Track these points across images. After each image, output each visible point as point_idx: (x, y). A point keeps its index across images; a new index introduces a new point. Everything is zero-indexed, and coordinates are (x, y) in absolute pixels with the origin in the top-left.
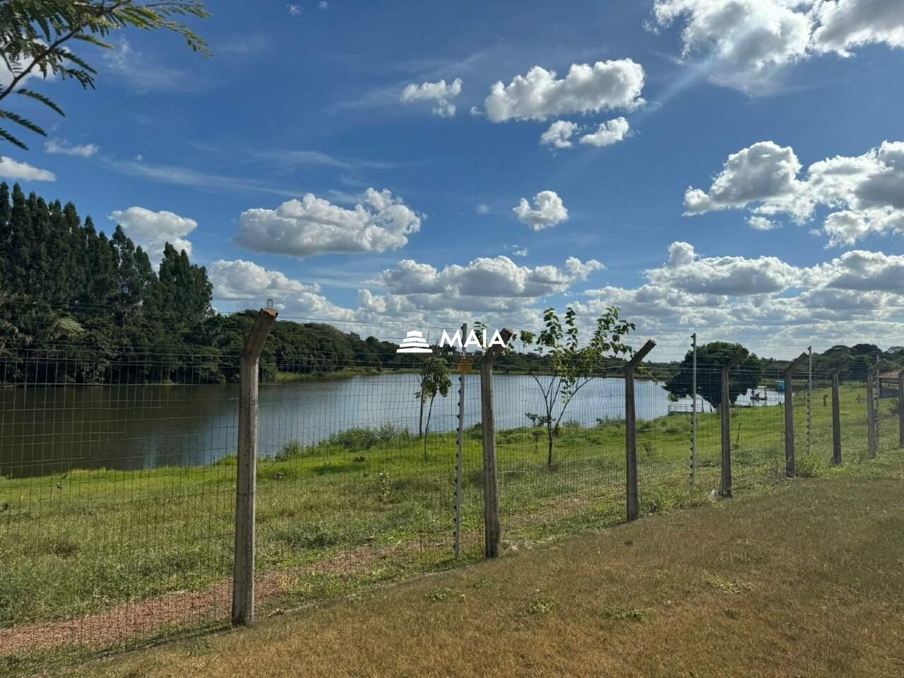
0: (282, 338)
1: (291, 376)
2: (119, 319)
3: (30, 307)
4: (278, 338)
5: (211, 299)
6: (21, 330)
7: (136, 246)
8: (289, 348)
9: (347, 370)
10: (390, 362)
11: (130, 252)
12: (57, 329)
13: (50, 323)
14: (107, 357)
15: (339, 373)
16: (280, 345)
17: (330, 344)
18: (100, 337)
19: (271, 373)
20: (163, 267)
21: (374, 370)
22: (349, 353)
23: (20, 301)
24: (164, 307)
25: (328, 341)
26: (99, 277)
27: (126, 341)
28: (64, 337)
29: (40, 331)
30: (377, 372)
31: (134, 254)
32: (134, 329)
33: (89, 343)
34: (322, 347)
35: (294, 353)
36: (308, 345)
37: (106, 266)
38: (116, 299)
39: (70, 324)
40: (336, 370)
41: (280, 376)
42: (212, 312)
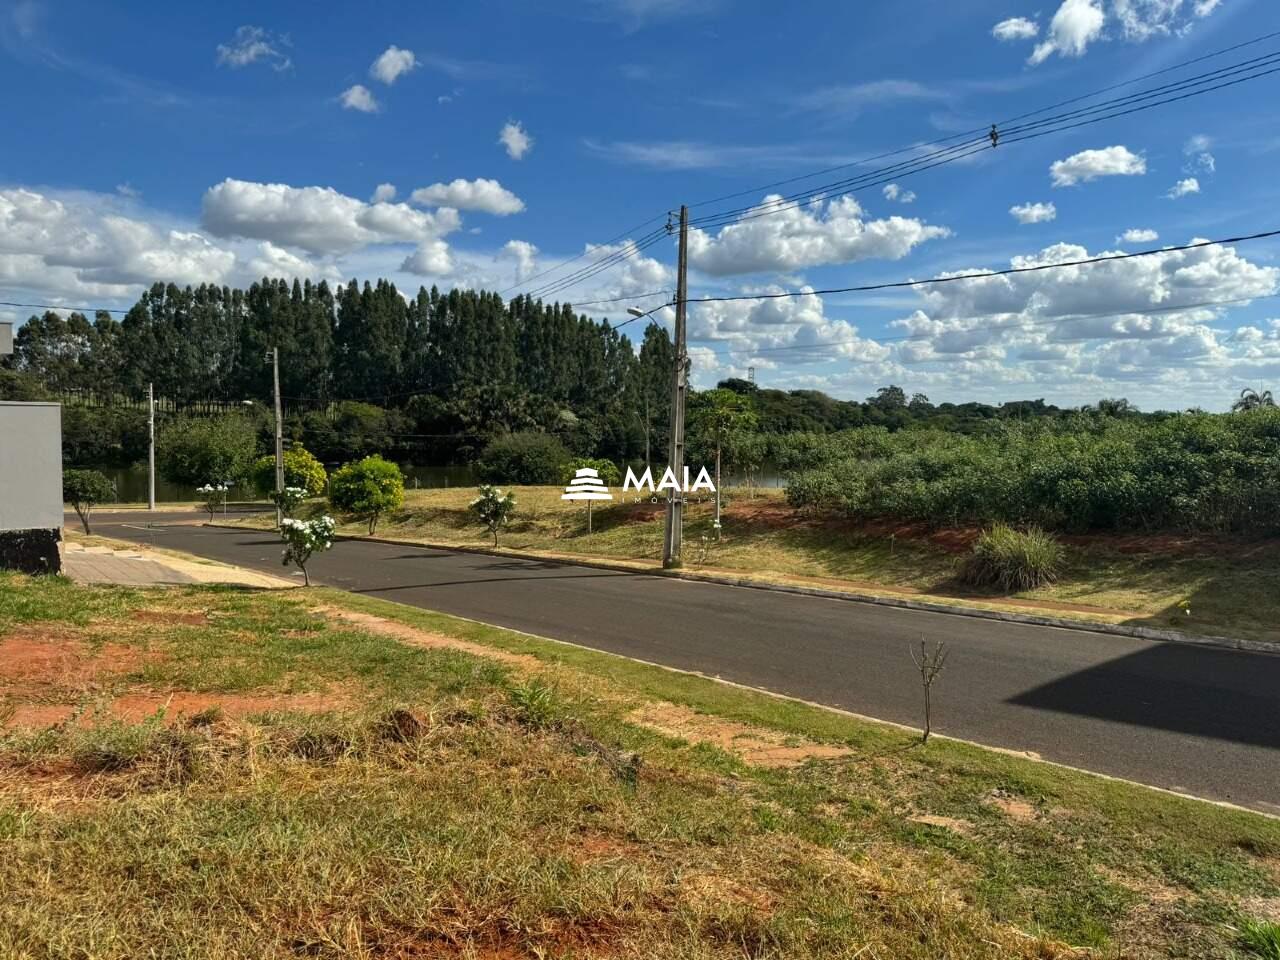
2: (602, 409)
3: (543, 404)
6: (538, 423)
7: (620, 336)
12: (561, 420)
13: (555, 416)
14: (595, 441)
18: (589, 425)
20: (643, 349)
23: (536, 400)
24: (643, 389)
25: (796, 417)
26: (591, 368)
27: (607, 427)
28: (565, 426)
29: (549, 423)
32: (613, 417)
33: (581, 430)
37: (596, 359)
38: (600, 392)
39: (568, 415)
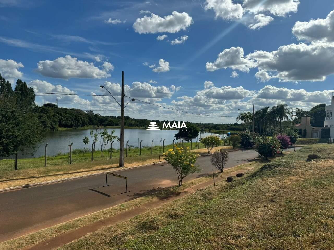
0: (61, 115)
1: (64, 129)
4: (60, 115)
5: (35, 100)
7: (6, 81)
8: (64, 119)
9: (86, 127)
10: (103, 123)
11: (4, 83)
15: (83, 128)
16: (60, 118)
17: (79, 117)
19: (57, 128)
20: (16, 88)
21: (96, 127)
22: (87, 120)
30: (97, 127)
31: (6, 84)
34: (76, 118)
35: (66, 121)
36: (71, 118)
40: (82, 127)
41: (60, 129)
42: (35, 105)
